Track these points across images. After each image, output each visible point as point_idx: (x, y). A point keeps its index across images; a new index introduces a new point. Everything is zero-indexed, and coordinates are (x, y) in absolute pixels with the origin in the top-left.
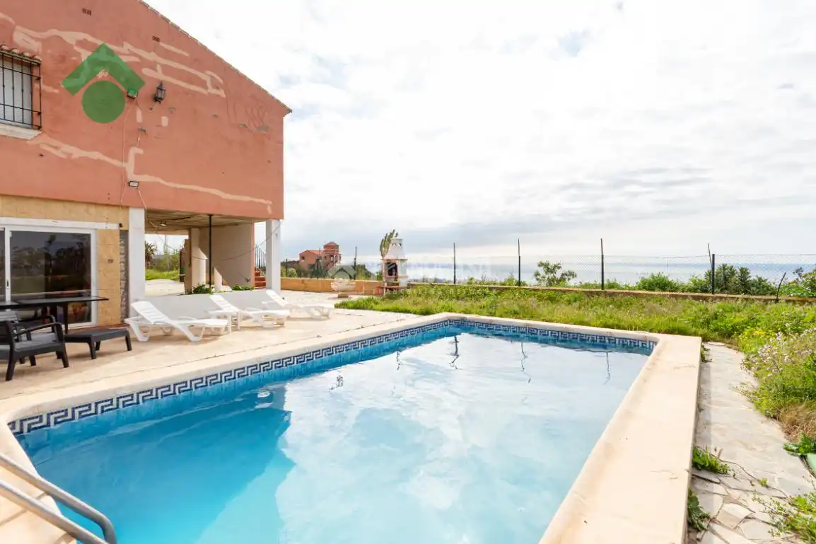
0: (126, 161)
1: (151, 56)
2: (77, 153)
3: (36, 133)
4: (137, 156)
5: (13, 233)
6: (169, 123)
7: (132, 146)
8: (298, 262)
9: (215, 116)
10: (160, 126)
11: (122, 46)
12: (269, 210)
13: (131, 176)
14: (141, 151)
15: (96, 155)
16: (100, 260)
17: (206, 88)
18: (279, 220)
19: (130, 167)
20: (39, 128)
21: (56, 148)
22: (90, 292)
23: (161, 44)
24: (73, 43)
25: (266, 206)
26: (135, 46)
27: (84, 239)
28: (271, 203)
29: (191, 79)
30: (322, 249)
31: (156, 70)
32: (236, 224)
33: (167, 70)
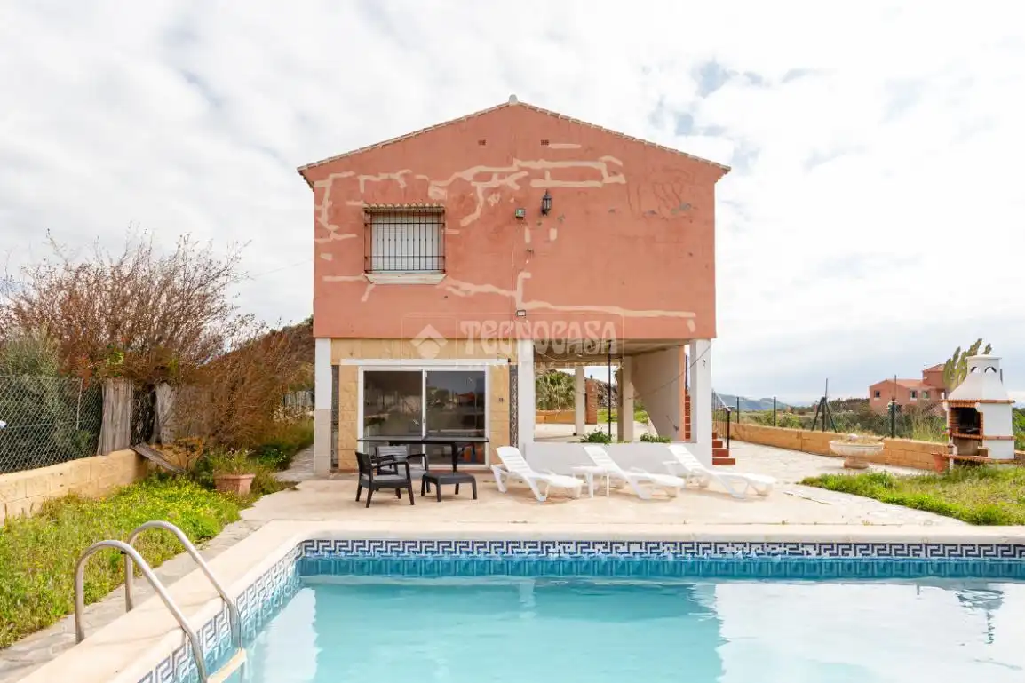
0: (514, 288)
1: (537, 165)
2: (473, 289)
3: (441, 277)
4: (526, 281)
5: (428, 373)
6: (558, 235)
7: (521, 270)
8: (868, 400)
9: (612, 211)
10: (548, 241)
11: (511, 164)
12: (692, 326)
13: (520, 305)
14: (528, 275)
15: (488, 288)
16: (492, 397)
17: (601, 178)
18: (709, 339)
19: (518, 294)
20: (444, 271)
21: (457, 288)
22: (483, 432)
23: (550, 146)
24: (470, 179)
25: (684, 320)
26: (524, 159)
27: (479, 377)
28: (694, 315)
29: (584, 174)
30: (920, 377)
31: (544, 178)
32: (664, 349)
33: (557, 174)
